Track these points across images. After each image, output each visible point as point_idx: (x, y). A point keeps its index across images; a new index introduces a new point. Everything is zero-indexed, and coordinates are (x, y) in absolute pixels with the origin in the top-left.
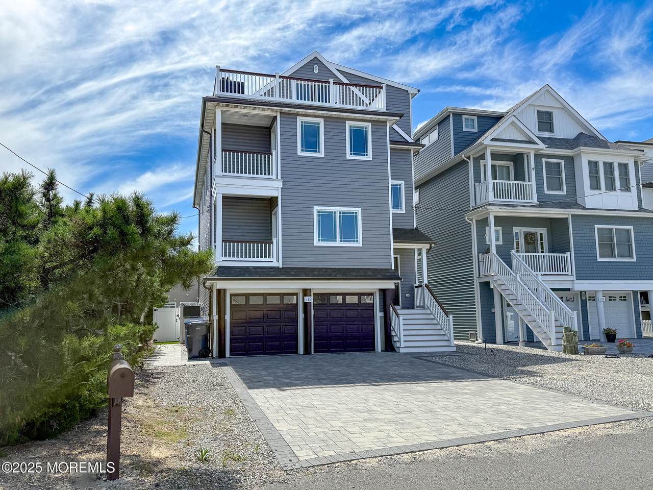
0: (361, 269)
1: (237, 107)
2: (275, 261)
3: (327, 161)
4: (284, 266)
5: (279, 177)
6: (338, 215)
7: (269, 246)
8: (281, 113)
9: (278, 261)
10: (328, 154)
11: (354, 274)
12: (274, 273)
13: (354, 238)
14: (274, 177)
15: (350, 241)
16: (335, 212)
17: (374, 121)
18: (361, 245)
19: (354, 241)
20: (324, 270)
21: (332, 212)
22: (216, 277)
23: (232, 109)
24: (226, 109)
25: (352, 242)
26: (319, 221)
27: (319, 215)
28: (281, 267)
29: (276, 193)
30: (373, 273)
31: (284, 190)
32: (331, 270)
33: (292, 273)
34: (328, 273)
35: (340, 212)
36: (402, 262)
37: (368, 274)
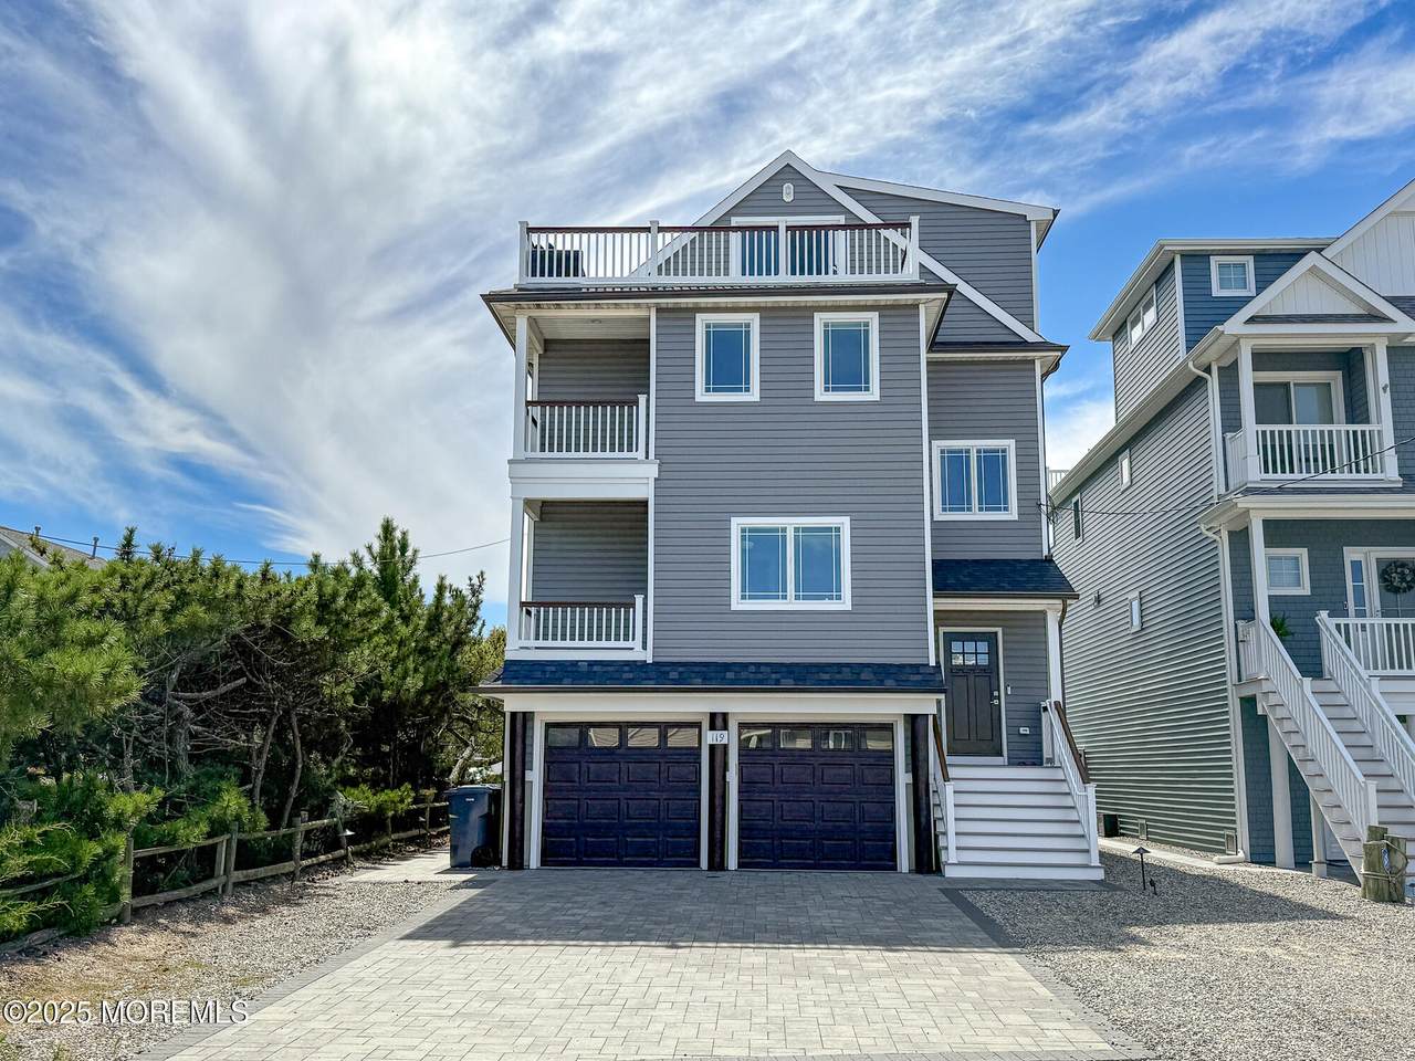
0: (848, 665)
1: (558, 307)
2: (637, 651)
3: (768, 410)
4: (658, 659)
5: (652, 456)
6: (790, 535)
7: (627, 613)
8: (658, 310)
9: (645, 648)
10: (768, 394)
11: (826, 677)
12: (631, 676)
13: (829, 588)
14: (641, 454)
15: (822, 598)
16: (784, 530)
17: (886, 307)
18: (848, 607)
19: (831, 598)
20: (752, 669)
21: (777, 530)
22: (499, 684)
23: (548, 312)
24: (536, 313)
25: (827, 601)
26: (743, 551)
27: (743, 538)
28: (650, 661)
29: (646, 491)
30: (875, 673)
31: (662, 484)
32: (769, 669)
33: (673, 675)
34: (760, 676)
35: (797, 530)
36: (1009, 646)
37: (863, 677)
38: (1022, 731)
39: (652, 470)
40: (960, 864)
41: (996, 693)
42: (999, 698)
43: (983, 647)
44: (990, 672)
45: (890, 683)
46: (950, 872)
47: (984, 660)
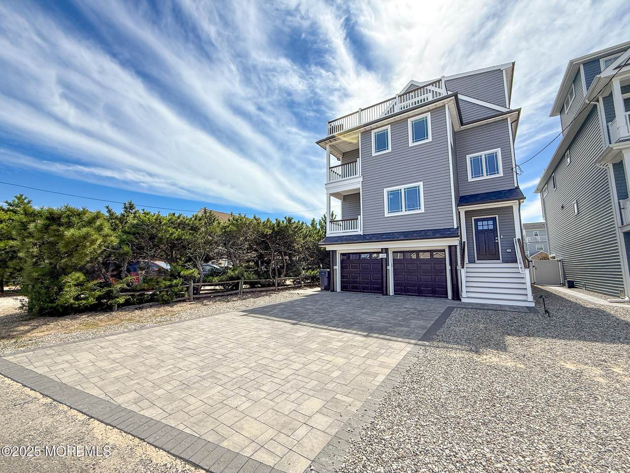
0: (424, 231)
3: (394, 153)
4: (364, 234)
5: (361, 175)
7: (356, 221)
8: (361, 133)
9: (361, 231)
10: (394, 149)
11: (415, 235)
12: (356, 239)
14: (358, 175)
16: (401, 189)
17: (433, 109)
18: (423, 211)
19: (416, 209)
20: (392, 234)
21: (398, 190)
26: (388, 198)
27: (388, 194)
29: (359, 186)
30: (433, 232)
33: (368, 238)
35: (405, 189)
36: (501, 221)
37: (428, 234)
38: (508, 251)
39: (361, 179)
40: (468, 297)
41: (496, 238)
42: (498, 240)
43: (491, 222)
44: (494, 231)
45: (438, 235)
46: (463, 300)
47: (491, 227)
